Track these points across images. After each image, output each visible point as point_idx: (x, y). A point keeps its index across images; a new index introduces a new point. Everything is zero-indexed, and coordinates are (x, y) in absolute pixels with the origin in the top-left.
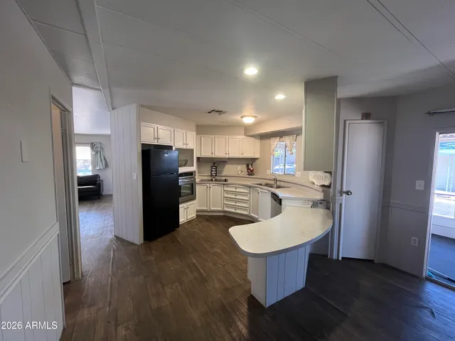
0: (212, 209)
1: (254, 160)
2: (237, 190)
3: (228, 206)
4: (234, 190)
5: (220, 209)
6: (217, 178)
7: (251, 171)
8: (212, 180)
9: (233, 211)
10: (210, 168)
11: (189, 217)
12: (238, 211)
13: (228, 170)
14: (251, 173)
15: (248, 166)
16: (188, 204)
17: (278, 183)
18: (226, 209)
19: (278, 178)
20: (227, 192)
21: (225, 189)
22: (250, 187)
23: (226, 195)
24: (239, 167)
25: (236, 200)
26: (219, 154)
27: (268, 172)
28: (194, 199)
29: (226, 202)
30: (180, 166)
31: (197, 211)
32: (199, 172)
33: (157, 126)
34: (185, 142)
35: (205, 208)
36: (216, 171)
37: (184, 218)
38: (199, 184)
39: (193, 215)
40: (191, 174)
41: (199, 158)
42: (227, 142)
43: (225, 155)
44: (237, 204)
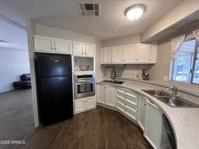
0: (108, 104)
1: (150, 66)
2: (127, 94)
4: (124, 93)
6: (116, 80)
7: (146, 76)
8: (111, 82)
10: (110, 72)
11: (88, 108)
12: (126, 113)
13: (126, 74)
14: (146, 77)
15: (144, 71)
16: (87, 98)
17: (179, 94)
19: (179, 88)
20: (120, 94)
21: (118, 90)
22: (138, 93)
23: (118, 96)
24: (136, 72)
26: (117, 61)
27: (165, 78)
28: (94, 95)
29: (118, 102)
30: (82, 70)
31: (98, 103)
32: (105, 74)
33: (53, 39)
34: (84, 52)
35: (103, 103)
36: (115, 74)
37: (83, 108)
38: (100, 84)
39: (93, 107)
40: (91, 76)
41: (102, 64)
42: (124, 50)
43: (121, 62)
44: (126, 106)
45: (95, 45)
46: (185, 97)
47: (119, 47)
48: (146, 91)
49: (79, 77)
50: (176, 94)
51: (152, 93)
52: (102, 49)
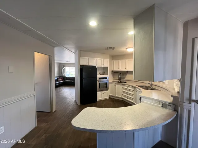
0: (116, 96)
2: (128, 88)
3: (124, 96)
4: (127, 88)
5: (120, 97)
6: (122, 81)
8: (119, 82)
9: (126, 99)
10: (118, 76)
11: (104, 98)
12: (128, 99)
13: (128, 77)
16: (104, 92)
18: (123, 97)
20: (124, 88)
21: (123, 87)
22: (134, 87)
23: (123, 90)
25: (128, 94)
26: (122, 68)
28: (107, 90)
29: (123, 94)
30: (101, 75)
31: (109, 96)
32: (114, 77)
33: (88, 58)
34: (103, 64)
35: (113, 95)
36: (121, 77)
37: (102, 98)
38: (111, 83)
39: (107, 97)
40: (106, 78)
41: (112, 71)
42: (126, 63)
43: (125, 69)
44: (128, 96)
45: (108, 60)
46: (157, 88)
47: (123, 60)
48: (138, 86)
49: (100, 78)
50: (152, 86)
51: (142, 87)
52: (112, 61)
